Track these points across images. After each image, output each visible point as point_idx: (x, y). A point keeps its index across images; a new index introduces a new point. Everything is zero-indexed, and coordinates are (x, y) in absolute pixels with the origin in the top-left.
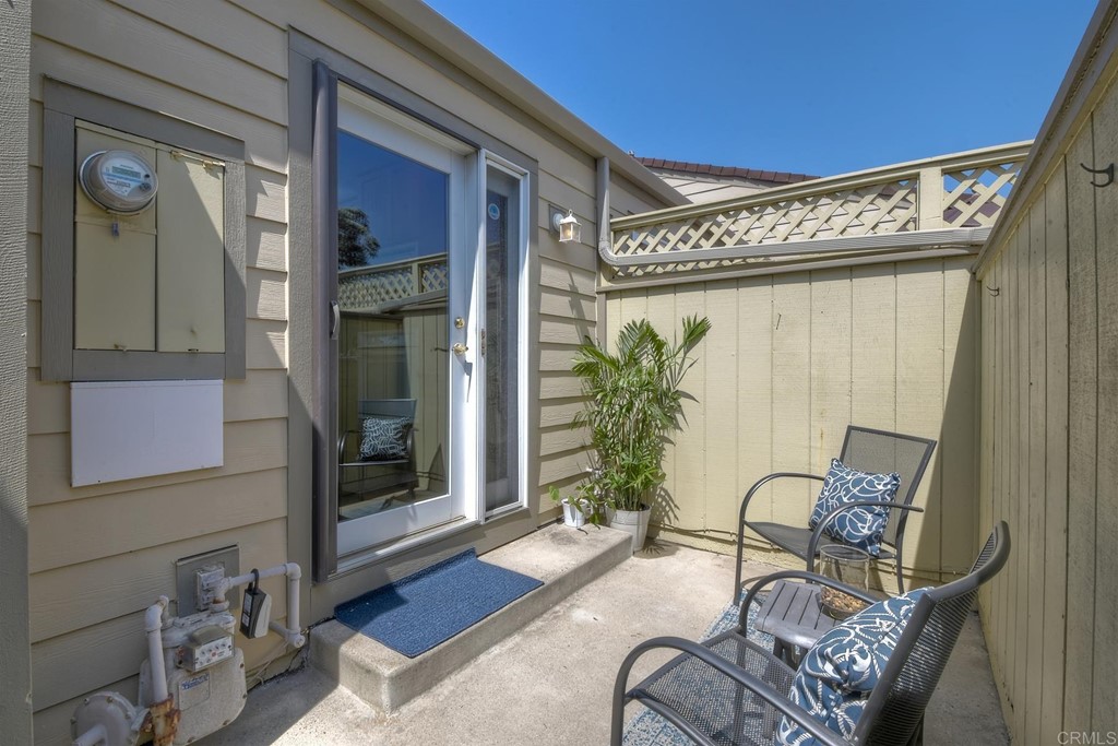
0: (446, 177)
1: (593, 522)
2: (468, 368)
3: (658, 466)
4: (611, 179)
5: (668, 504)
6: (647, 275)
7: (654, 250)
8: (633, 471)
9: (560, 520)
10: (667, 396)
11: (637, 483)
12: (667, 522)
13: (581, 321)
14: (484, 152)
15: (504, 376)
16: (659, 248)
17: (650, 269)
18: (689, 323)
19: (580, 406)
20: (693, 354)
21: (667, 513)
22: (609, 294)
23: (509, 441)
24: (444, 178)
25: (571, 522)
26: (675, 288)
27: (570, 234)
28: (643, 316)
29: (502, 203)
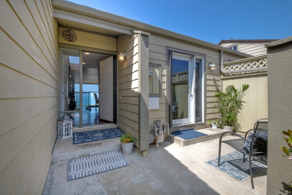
0: (188, 62)
1: (219, 128)
2: (192, 96)
3: (236, 117)
4: (223, 54)
5: (238, 126)
6: (233, 75)
7: (235, 69)
8: (229, 117)
9: (211, 127)
10: (238, 102)
11: (230, 120)
12: (238, 130)
13: (216, 86)
14: (195, 56)
15: (199, 97)
16: (236, 69)
17: (234, 73)
18: (244, 85)
19: (216, 104)
20: (245, 92)
21: (238, 128)
22: (223, 79)
23: (200, 110)
24: (187, 62)
25: (214, 127)
26: (240, 78)
27: (213, 68)
28: (232, 84)
29: (198, 64)
